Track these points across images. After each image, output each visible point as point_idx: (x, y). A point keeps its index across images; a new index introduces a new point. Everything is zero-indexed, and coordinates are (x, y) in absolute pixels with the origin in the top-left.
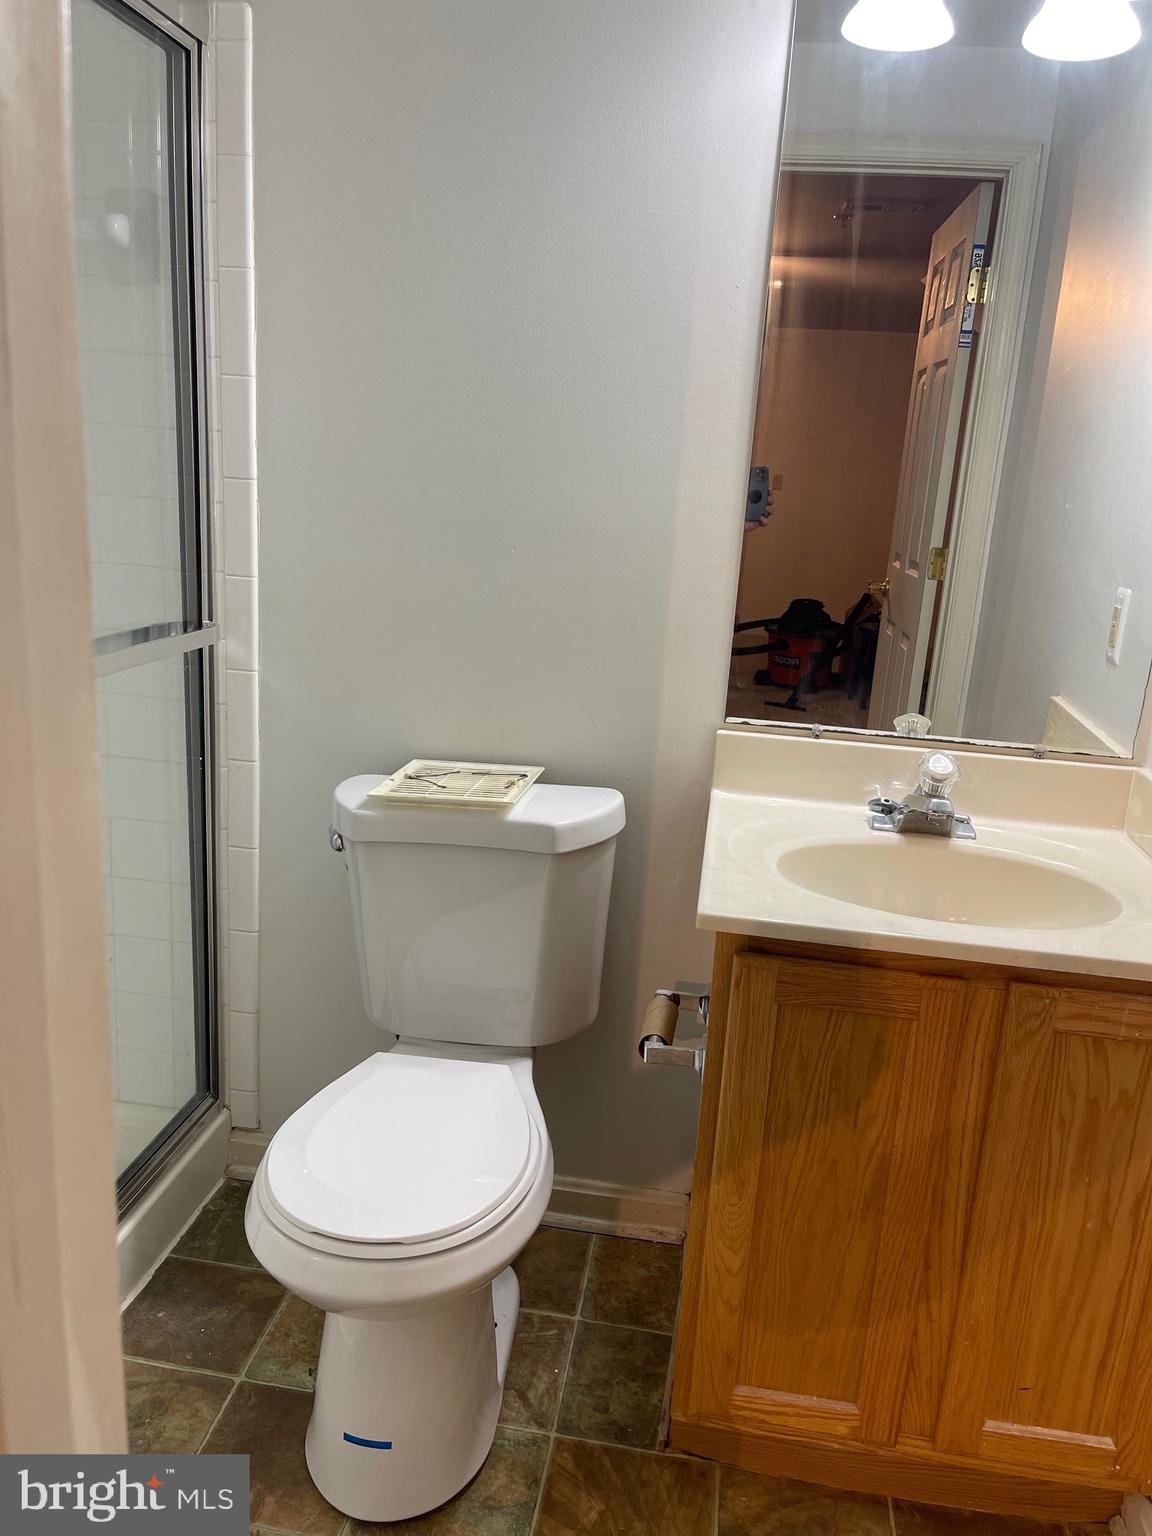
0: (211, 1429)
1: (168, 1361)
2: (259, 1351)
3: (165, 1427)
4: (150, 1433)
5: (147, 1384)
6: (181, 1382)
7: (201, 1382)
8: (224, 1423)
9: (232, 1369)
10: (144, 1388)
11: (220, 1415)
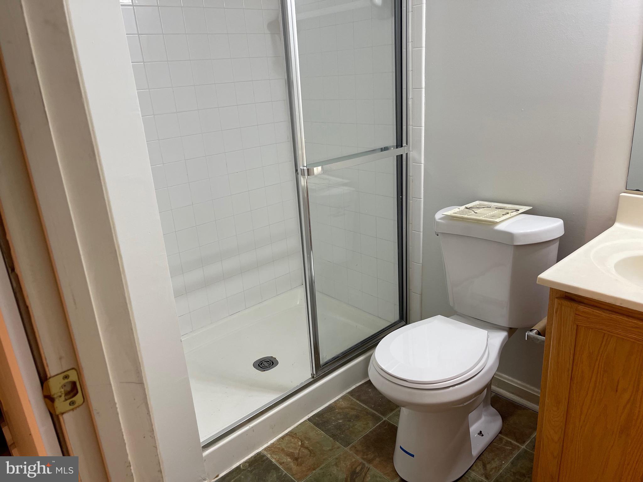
0: (370, 430)
1: (366, 404)
2: (395, 412)
3: (356, 424)
4: (351, 424)
5: (357, 410)
6: (367, 413)
7: (373, 415)
8: (374, 430)
9: (384, 414)
10: (355, 411)
11: (374, 427)
